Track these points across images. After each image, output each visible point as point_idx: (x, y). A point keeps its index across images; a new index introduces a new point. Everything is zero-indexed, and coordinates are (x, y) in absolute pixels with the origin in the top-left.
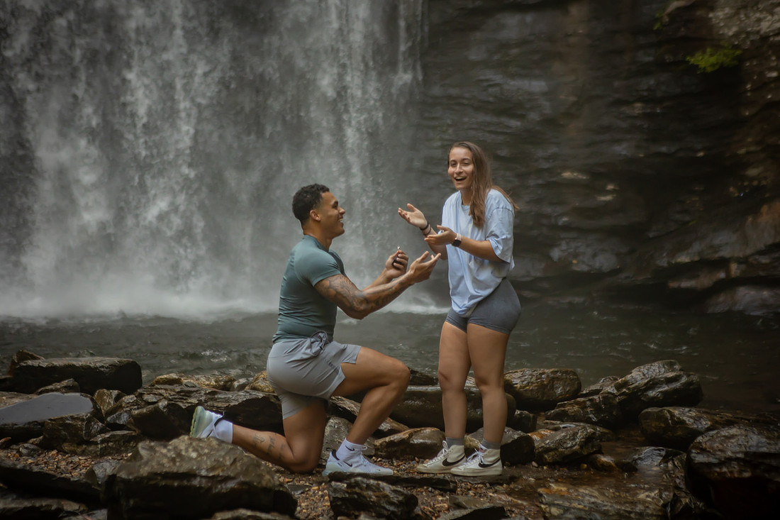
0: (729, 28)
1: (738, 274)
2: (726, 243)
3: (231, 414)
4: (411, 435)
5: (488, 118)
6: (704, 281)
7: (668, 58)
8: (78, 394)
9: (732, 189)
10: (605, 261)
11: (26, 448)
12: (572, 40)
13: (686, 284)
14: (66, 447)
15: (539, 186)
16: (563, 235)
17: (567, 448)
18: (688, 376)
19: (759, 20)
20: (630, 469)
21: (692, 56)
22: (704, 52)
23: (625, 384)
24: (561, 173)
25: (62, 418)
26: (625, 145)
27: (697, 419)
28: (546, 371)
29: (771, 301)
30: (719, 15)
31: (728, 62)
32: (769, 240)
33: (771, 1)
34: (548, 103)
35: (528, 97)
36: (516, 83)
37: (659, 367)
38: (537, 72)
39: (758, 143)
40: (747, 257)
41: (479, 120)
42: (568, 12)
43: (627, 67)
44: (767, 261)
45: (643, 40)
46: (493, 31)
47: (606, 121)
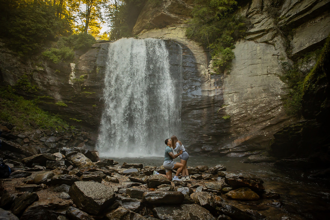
0: (228, 113)
1: (231, 151)
2: (229, 146)
3: (159, 172)
5: (192, 126)
6: (226, 152)
7: (219, 117)
9: (230, 137)
10: (210, 149)
12: (204, 114)
13: (223, 152)
14: (135, 176)
15: (200, 137)
16: (204, 145)
17: (207, 177)
18: (224, 167)
19: (233, 111)
20: (216, 180)
21: (223, 117)
22: (225, 116)
23: (215, 168)
24: (203, 135)
25: (134, 172)
26: (213, 130)
27: (226, 173)
28: (203, 166)
29: (236, 155)
30: (227, 111)
31: (228, 118)
32: (236, 145)
33: (234, 109)
34: (201, 124)
35: (198, 123)
36: (196, 121)
37: (220, 165)
38: (199, 119)
39: (233, 130)
40: (232, 148)
41: (190, 126)
42: (204, 110)
43: (213, 118)
44: (235, 149)
45: (215, 114)
46: (192, 113)
47: (210, 127)
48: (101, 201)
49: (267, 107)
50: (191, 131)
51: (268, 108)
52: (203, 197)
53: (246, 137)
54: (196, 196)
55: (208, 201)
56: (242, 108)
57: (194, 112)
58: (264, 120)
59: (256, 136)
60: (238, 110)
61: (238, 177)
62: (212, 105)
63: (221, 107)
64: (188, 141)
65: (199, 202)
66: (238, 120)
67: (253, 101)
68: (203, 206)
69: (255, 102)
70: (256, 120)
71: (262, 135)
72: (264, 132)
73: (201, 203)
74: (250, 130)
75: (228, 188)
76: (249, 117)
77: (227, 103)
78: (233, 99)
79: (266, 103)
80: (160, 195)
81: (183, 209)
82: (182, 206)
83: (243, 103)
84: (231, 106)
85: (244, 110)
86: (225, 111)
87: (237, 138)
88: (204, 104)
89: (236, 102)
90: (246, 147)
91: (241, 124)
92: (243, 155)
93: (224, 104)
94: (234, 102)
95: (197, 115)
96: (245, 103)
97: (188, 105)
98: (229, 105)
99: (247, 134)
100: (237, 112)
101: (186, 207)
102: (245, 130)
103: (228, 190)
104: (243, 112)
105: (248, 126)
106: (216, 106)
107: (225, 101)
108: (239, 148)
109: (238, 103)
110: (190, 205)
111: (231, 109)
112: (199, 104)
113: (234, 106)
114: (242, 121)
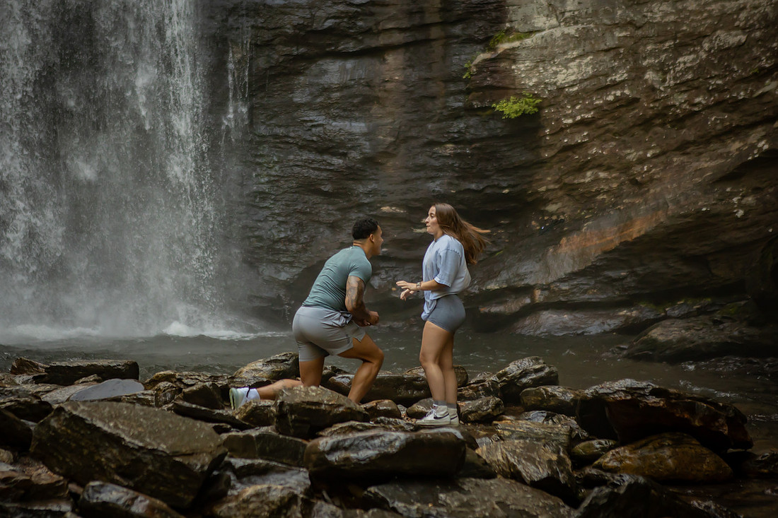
0: (530, 79)
1: (542, 300)
2: (531, 272)
4: (377, 405)
5: (312, 156)
6: (512, 306)
7: (476, 104)
8: (132, 380)
9: (533, 223)
12: (389, 86)
13: (495, 309)
16: (383, 265)
18: (550, 367)
19: (556, 73)
21: (497, 103)
22: (508, 100)
23: (505, 374)
24: (380, 207)
25: (135, 395)
26: (438, 182)
27: (564, 393)
29: (571, 323)
30: (520, 68)
31: (530, 109)
32: (568, 267)
33: (565, 57)
34: (368, 143)
35: (350, 137)
36: (338, 124)
37: (529, 362)
38: (357, 114)
39: (557, 182)
40: (549, 285)
41: (304, 158)
42: (385, 60)
43: (438, 111)
44: (567, 288)
45: (452, 88)
46: (316, 76)
47: (421, 160)
48: (199, 461)
49: (756, 52)
50: (310, 187)
51: (764, 53)
52: (529, 456)
53: (629, 222)
54: (498, 453)
55: (550, 467)
56: (612, 54)
57: (325, 72)
58: (738, 126)
59: (685, 216)
60: (587, 65)
61: (647, 391)
62: (435, 32)
63: (487, 42)
64: (294, 247)
65: (519, 473)
66: (584, 123)
67: (679, 12)
69: (688, 17)
70: (688, 123)
71: (720, 208)
72: (732, 195)
73: (524, 474)
74: (651, 180)
75: (600, 443)
76: (647, 107)
77: (526, 19)
78: (563, 1)
79: (753, 25)
81: (471, 490)
82: (464, 484)
83: (617, 25)
84: (546, 40)
85: (625, 65)
86: (513, 67)
87: (579, 229)
88: (390, 26)
89: (580, 16)
90: (625, 278)
91: (603, 149)
92: (609, 325)
93: (508, 25)
94: (567, 15)
95: (345, 92)
96: (631, 23)
97: (290, 31)
98: (538, 35)
99: (633, 204)
100: (580, 78)
101: (477, 485)
102: (622, 184)
103: (600, 448)
104: (616, 75)
105: (642, 161)
106: (458, 37)
107: (510, 8)
108: (586, 287)
109: (592, 26)
110: (488, 482)
111: (545, 57)
112: (360, 23)
113: (564, 39)
114: (607, 127)
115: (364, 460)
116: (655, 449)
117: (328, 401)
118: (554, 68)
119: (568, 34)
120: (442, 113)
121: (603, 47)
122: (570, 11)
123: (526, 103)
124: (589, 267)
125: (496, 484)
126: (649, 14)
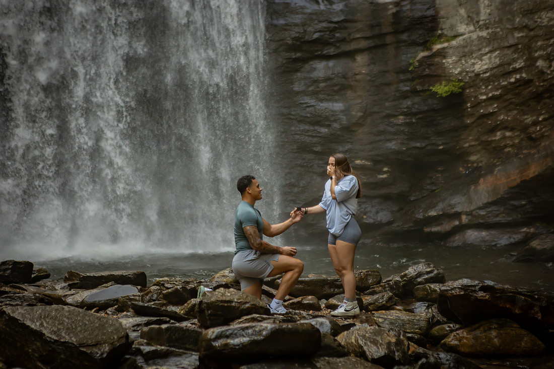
0: (456, 69)
1: (467, 222)
2: (459, 203)
4: (302, 299)
5: (307, 127)
6: (446, 227)
7: (419, 88)
8: (130, 286)
9: (461, 169)
10: (383, 216)
11: (111, 311)
12: (358, 77)
13: (435, 229)
17: (379, 303)
18: (438, 270)
19: (474, 64)
20: (411, 311)
21: (434, 86)
22: (441, 84)
23: (405, 275)
24: (354, 161)
25: (128, 296)
26: (393, 143)
28: (363, 271)
29: (487, 238)
30: (449, 61)
31: (456, 90)
32: (484, 199)
33: (480, 52)
34: (345, 117)
35: (332, 113)
36: (324, 105)
37: (422, 266)
38: (337, 97)
39: (476, 140)
40: (472, 211)
41: (301, 129)
42: (355, 59)
43: (393, 94)
44: (484, 213)
45: (402, 77)
46: (308, 72)
47: (382, 127)
48: (100, 350)
50: (306, 149)
52: (374, 340)
53: (526, 167)
54: (353, 337)
55: (388, 348)
56: (513, 49)
57: (315, 69)
60: (496, 57)
61: (477, 288)
62: (389, 39)
63: (425, 44)
64: (296, 190)
65: (364, 352)
66: (494, 98)
68: (375, 361)
73: (368, 353)
74: (542, 136)
75: (449, 327)
76: (539, 85)
77: (452, 27)
78: (478, 13)
80: (255, 331)
81: (322, 366)
82: (318, 362)
83: (516, 29)
84: (466, 41)
85: (522, 56)
86: (444, 61)
87: (492, 172)
88: (358, 36)
89: (490, 23)
90: (525, 205)
91: (508, 116)
92: (514, 239)
93: (440, 32)
94: (481, 23)
95: (328, 83)
96: (526, 27)
97: (290, 42)
98: (461, 38)
99: (529, 154)
100: (491, 67)
101: (328, 363)
102: (522, 140)
103: (449, 330)
104: (516, 63)
105: (535, 123)
106: (405, 41)
107: (441, 20)
108: (497, 212)
109: (498, 30)
110: (338, 360)
111: (466, 53)
112: (337, 35)
113: (479, 40)
114: (510, 101)
115: (238, 345)
116: (485, 331)
117: (237, 299)
118: (473, 61)
119: (482, 37)
120: (395, 95)
121: (506, 44)
122: (483, 20)
123: (454, 86)
124: (499, 198)
125: (344, 361)
126: (539, 20)
